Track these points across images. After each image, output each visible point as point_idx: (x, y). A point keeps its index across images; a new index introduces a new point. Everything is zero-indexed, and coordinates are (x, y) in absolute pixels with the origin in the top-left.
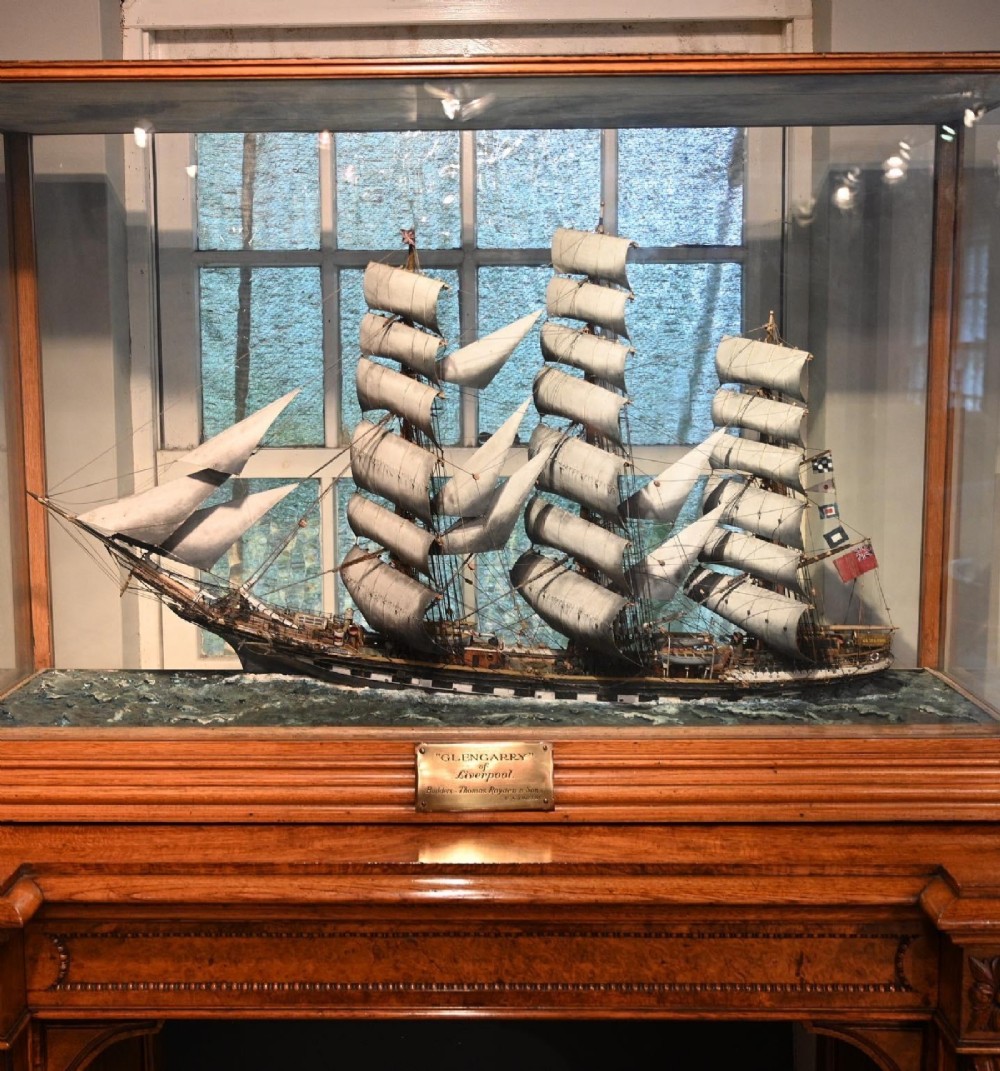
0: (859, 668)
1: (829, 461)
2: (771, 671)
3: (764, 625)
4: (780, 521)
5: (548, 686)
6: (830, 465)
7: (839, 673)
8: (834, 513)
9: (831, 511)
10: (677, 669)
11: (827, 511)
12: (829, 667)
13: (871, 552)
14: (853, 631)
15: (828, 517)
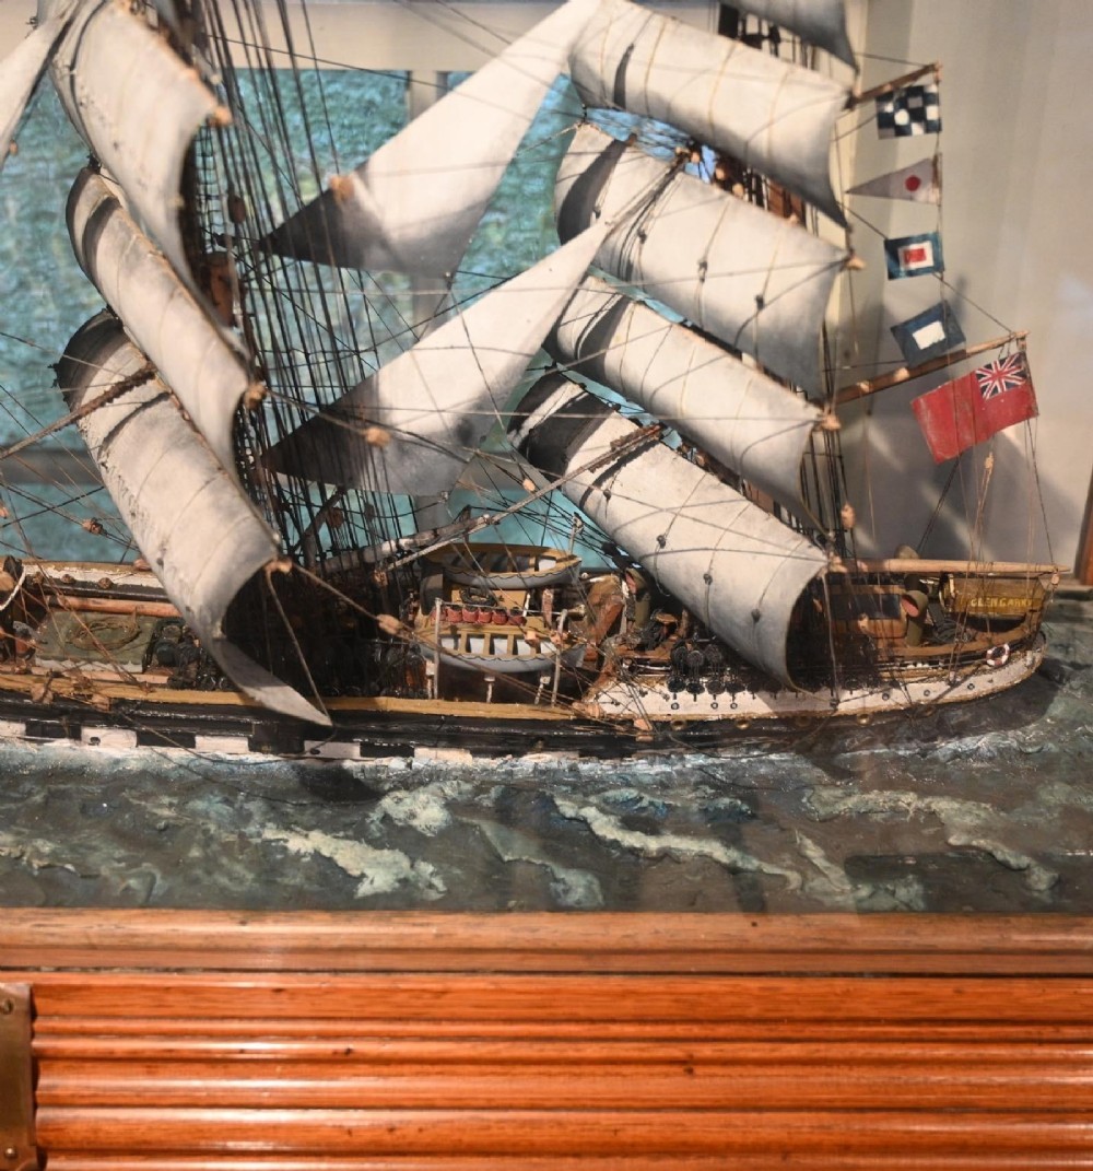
0: (953, 685)
1: (930, 99)
2: (715, 689)
3: (699, 587)
4: (760, 302)
5: (119, 715)
6: (932, 113)
7: (898, 698)
8: (929, 262)
9: (920, 255)
10: (462, 682)
11: (909, 257)
12: (874, 682)
13: (1024, 375)
14: (943, 577)
15: (911, 274)
